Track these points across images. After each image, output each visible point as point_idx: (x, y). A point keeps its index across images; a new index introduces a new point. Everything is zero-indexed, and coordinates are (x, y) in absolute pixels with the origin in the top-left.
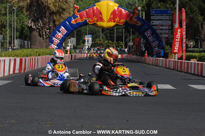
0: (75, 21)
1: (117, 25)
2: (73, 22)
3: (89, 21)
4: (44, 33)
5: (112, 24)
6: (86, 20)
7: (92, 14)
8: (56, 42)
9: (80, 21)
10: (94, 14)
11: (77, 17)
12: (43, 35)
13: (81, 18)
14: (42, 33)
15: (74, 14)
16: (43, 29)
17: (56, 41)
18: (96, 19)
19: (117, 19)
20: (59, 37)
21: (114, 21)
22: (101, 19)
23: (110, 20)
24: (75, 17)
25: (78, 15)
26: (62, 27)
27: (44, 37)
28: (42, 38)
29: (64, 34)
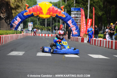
0: (26, 14)
1: (51, 17)
3: (35, 14)
6: (32, 14)
8: (14, 26)
9: (29, 14)
10: (38, 10)
18: (39, 13)
19: (51, 13)
20: (16, 23)
24: (26, 11)
26: (18, 17)
29: (19, 21)
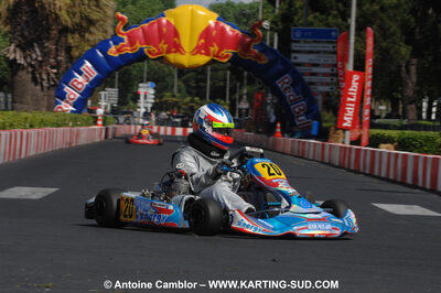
0: (118, 51)
1: (212, 61)
2: (112, 51)
3: (149, 51)
4: (45, 77)
5: (202, 59)
7: (156, 34)
8: (72, 97)
9: (128, 50)
10: (161, 36)
11: (122, 40)
12: (43, 79)
13: (132, 43)
14: (40, 74)
15: (115, 35)
16: (41, 67)
17: (72, 94)
18: (165, 46)
19: (214, 49)
20: (80, 86)
21: (207, 54)
22: (178, 48)
23: (197, 50)
24: (117, 41)
25: (125, 38)
26: (88, 64)
27: (45, 84)
28: (39, 87)
29: (91, 78)
